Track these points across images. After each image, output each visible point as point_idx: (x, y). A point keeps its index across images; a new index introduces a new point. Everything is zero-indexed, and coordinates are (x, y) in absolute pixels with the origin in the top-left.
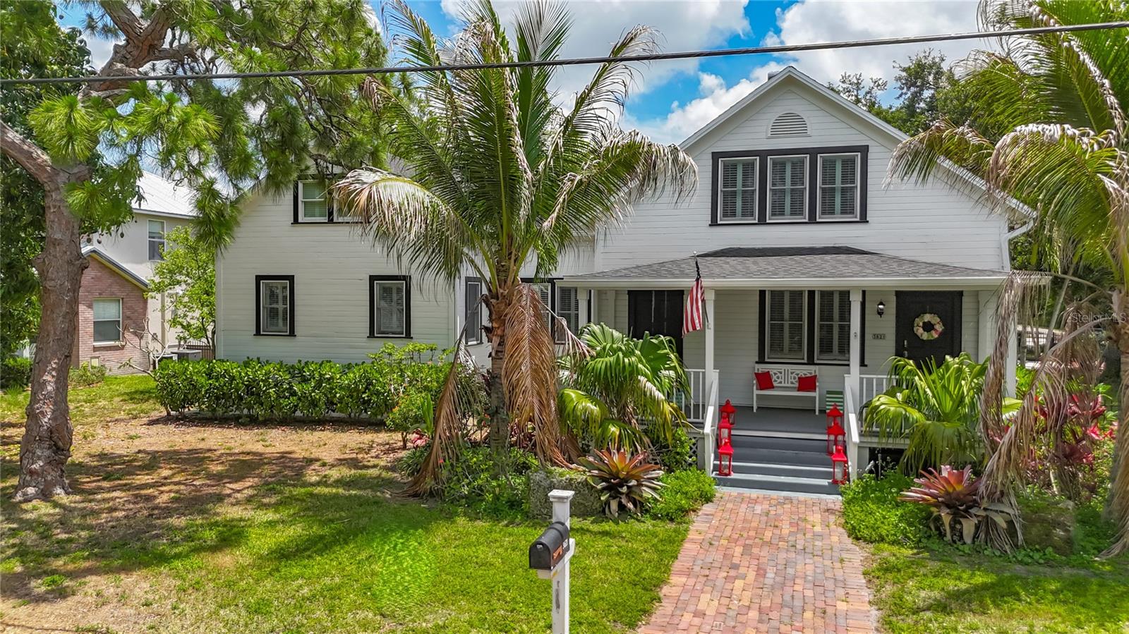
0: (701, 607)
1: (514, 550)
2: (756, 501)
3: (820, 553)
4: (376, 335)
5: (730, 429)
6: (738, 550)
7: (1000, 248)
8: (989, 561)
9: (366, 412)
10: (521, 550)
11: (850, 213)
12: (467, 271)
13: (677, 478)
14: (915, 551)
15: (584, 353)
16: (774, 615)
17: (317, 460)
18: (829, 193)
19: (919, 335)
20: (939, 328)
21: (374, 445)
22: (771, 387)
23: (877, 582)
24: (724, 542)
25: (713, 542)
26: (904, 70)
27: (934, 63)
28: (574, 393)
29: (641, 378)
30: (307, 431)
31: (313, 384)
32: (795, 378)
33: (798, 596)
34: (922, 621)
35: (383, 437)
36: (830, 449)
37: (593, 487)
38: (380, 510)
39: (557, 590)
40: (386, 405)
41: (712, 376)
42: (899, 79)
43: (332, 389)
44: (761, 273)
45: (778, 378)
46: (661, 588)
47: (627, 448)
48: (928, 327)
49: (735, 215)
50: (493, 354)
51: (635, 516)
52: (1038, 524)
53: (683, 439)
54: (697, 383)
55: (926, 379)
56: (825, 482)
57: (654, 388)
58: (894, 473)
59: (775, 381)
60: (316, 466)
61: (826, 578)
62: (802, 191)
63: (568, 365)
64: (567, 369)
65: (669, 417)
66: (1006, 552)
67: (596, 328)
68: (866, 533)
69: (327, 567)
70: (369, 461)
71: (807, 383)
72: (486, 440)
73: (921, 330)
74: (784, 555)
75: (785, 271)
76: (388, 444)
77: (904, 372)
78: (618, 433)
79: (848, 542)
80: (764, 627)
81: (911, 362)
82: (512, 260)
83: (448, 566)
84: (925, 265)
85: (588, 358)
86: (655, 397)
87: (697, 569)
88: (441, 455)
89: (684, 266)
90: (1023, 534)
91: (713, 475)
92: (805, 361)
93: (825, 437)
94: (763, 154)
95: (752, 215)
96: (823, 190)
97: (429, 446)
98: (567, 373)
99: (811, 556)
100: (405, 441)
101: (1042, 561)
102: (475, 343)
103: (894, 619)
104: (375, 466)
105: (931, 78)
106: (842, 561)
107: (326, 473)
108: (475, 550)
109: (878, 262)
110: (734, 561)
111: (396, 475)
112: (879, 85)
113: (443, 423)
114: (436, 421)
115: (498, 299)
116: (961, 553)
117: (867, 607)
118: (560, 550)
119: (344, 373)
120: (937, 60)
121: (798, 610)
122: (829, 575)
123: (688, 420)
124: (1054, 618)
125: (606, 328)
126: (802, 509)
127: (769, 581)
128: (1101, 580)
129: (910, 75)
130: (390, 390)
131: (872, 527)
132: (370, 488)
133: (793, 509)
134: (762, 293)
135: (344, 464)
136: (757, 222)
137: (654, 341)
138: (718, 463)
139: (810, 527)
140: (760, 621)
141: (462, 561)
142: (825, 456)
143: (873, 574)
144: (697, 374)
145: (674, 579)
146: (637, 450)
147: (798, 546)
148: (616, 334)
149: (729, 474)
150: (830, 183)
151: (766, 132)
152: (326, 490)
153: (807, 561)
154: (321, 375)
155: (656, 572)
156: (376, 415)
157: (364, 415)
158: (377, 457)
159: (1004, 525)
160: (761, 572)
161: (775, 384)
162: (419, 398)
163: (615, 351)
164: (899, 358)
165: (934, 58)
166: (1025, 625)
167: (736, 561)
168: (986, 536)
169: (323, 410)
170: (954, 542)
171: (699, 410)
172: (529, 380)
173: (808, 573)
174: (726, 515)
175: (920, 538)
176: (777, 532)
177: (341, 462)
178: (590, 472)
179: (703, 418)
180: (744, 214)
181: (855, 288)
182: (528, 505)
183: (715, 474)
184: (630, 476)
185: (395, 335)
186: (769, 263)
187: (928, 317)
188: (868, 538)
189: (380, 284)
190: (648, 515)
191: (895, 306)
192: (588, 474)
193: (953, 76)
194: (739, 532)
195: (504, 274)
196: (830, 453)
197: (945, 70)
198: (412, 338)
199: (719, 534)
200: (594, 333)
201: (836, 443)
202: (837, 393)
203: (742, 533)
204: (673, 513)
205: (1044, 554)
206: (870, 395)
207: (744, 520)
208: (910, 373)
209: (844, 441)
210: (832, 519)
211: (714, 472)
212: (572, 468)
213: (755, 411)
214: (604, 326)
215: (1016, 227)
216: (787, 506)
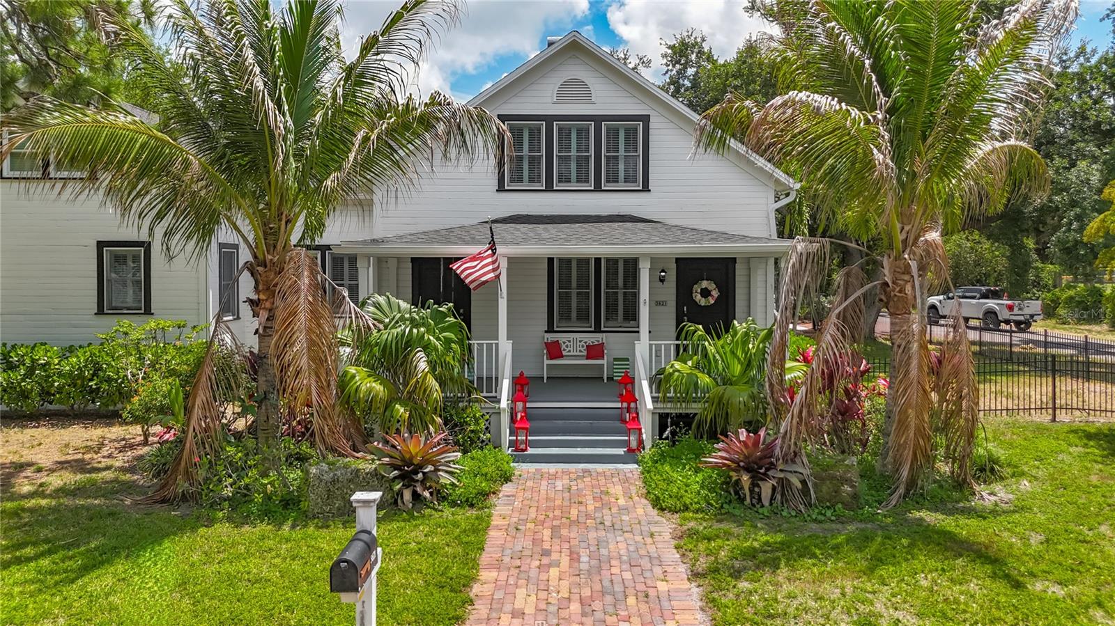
0: (519, 604)
1: (294, 560)
2: (555, 477)
3: (629, 529)
4: (105, 311)
5: (525, 402)
6: (547, 533)
7: (768, 218)
8: (787, 522)
9: (93, 402)
10: (303, 558)
11: (633, 182)
12: (224, 234)
13: (472, 459)
14: (719, 518)
15: (369, 328)
16: (597, 605)
17: (30, 464)
18: (613, 161)
19: (697, 300)
20: (715, 293)
21: (106, 442)
22: (561, 356)
23: (691, 555)
24: (531, 526)
25: (520, 527)
26: (670, 47)
27: (697, 43)
28: (357, 371)
30: (16, 429)
31: (22, 372)
32: (583, 346)
33: (616, 579)
34: (742, 594)
35: (116, 431)
36: (623, 416)
37: (383, 477)
38: (118, 523)
39: (362, 613)
40: (120, 393)
41: (505, 347)
42: (665, 56)
43: (48, 376)
44: (554, 240)
45: (567, 346)
46: (471, 587)
48: (706, 293)
49: (522, 181)
50: (261, 331)
51: (432, 505)
52: (828, 482)
53: (477, 415)
55: (715, 345)
56: (621, 451)
58: (687, 438)
59: (565, 350)
60: (29, 472)
61: (641, 557)
62: (587, 158)
63: (350, 341)
64: (349, 345)
66: (801, 511)
67: (382, 300)
68: (670, 502)
69: (47, 604)
70: (100, 462)
71: (595, 351)
72: (252, 429)
73: (699, 296)
74: (595, 535)
75: (577, 238)
76: (124, 439)
77: (695, 337)
78: (408, 414)
79: (654, 512)
80: (588, 621)
81: (701, 327)
82: (283, 222)
83: (212, 588)
84: (706, 233)
87: (507, 559)
88: (196, 451)
89: (472, 231)
90: (815, 492)
91: (510, 452)
92: (593, 329)
93: (619, 405)
94: (549, 119)
95: (539, 181)
96: (608, 158)
97: (180, 442)
98: (348, 350)
99: (620, 532)
100: (146, 435)
101: (833, 518)
102: (231, 318)
103: (715, 595)
104: (108, 468)
105: (693, 57)
106: (652, 535)
107: (43, 480)
108: (245, 564)
109: (663, 230)
110: (544, 547)
111: (135, 477)
112: (643, 62)
113: (197, 412)
114: (188, 410)
115: (266, 267)
116: (761, 516)
117: (687, 585)
118: (368, 565)
119: (63, 357)
120: (699, 40)
121: (620, 596)
122: (643, 552)
123: (481, 394)
124: (860, 577)
125: (393, 299)
126: (603, 482)
127: (584, 566)
128: (886, 532)
129: (675, 53)
130: (126, 376)
131: (676, 497)
132: (103, 496)
133: (594, 482)
134: (551, 260)
135: (66, 468)
138: (515, 438)
139: (613, 500)
140: (584, 614)
141: (231, 580)
142: (618, 424)
143: (685, 547)
144: (489, 346)
145: (485, 575)
147: (606, 523)
148: (403, 305)
149: (526, 450)
150: (614, 152)
151: (552, 97)
152: (44, 502)
153: (619, 539)
154: (33, 361)
155: (463, 569)
156: (107, 406)
157: (91, 406)
158: (110, 456)
159: (799, 486)
160: (574, 557)
161: (564, 353)
162: (163, 385)
164: (690, 324)
165: (695, 38)
166: (837, 587)
167: (546, 546)
168: (782, 498)
169: (36, 402)
170: (753, 505)
171: (493, 383)
172: (305, 359)
173: (622, 552)
174: (528, 494)
175: (722, 504)
176: (582, 508)
177: (62, 465)
178: (379, 460)
179: (496, 392)
180: (531, 180)
181: (644, 255)
182: (307, 503)
183: (512, 451)
184: (426, 462)
185: (131, 311)
186: (560, 231)
187: (705, 284)
188: (673, 508)
189: (110, 251)
190: (446, 503)
191: (675, 273)
192: (378, 462)
193: (713, 56)
194: (544, 513)
195: (272, 237)
196: (623, 421)
197: (706, 50)
198: (153, 314)
199: (524, 517)
200: (379, 304)
201: (628, 411)
202: (627, 360)
203: (548, 513)
204: (473, 498)
205: (835, 511)
206: (658, 361)
207: (548, 499)
208: (701, 338)
209: (637, 408)
210: (633, 490)
211: (510, 449)
212: (358, 458)
213: (545, 381)
214: (390, 296)
215: (781, 197)
216: (587, 479)
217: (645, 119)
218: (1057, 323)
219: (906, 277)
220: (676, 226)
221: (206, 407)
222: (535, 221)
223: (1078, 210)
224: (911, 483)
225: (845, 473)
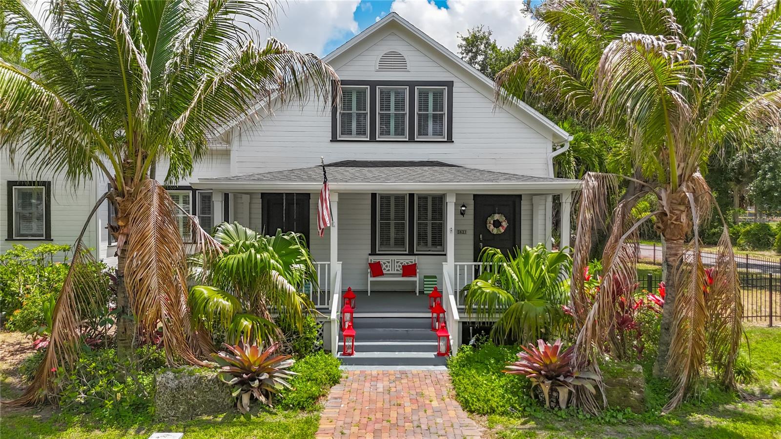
2: (376, 378)
3: (443, 432)
4: (14, 238)
5: (352, 313)
7: (547, 164)
8: (583, 424)
11: (440, 135)
13: (306, 363)
14: (523, 420)
15: (217, 250)
18: (423, 119)
19: (491, 230)
20: (505, 224)
22: (381, 274)
24: (354, 429)
25: (345, 431)
26: (465, 39)
27: (485, 37)
28: (205, 289)
29: (274, 272)
32: (399, 266)
36: (434, 325)
37: (224, 384)
41: (336, 267)
42: (460, 46)
44: (377, 179)
45: (387, 266)
47: (259, 340)
48: (497, 224)
49: (351, 134)
50: (119, 253)
51: (267, 408)
52: (618, 388)
53: (311, 325)
54: (323, 274)
55: (512, 266)
56: (432, 355)
57: (286, 282)
58: (489, 345)
59: (385, 269)
62: (403, 115)
63: (201, 262)
64: (200, 266)
65: (299, 308)
66: (595, 415)
67: (230, 227)
68: (478, 405)
71: (409, 270)
73: (492, 227)
75: (395, 177)
76: (19, 343)
77: (495, 259)
78: (250, 327)
79: (465, 414)
81: (499, 250)
82: (140, 158)
85: (221, 255)
86: (286, 289)
89: (310, 172)
90: (606, 397)
91: (339, 355)
92: (407, 252)
93: (430, 315)
94: (373, 84)
95: (365, 134)
96: (420, 116)
98: (200, 270)
101: (625, 421)
105: (482, 47)
109: (465, 172)
111: (15, 380)
115: (124, 196)
116: (560, 419)
120: (487, 34)
123: (316, 306)
125: (240, 227)
126: (417, 384)
129: (468, 44)
131: (484, 400)
133: (411, 384)
134: (374, 195)
136: (369, 139)
137: (286, 237)
138: (343, 344)
139: (427, 402)
142: (429, 332)
144: (323, 266)
146: (269, 343)
147: (422, 426)
148: (250, 232)
149: (352, 354)
150: (425, 110)
151: (375, 66)
159: (593, 391)
161: (384, 272)
163: (247, 248)
165: (484, 33)
168: (577, 402)
170: (552, 408)
171: (325, 296)
174: (353, 396)
175: (525, 407)
176: (401, 411)
178: (221, 368)
179: (328, 304)
180: (359, 133)
181: (451, 191)
182: (153, 409)
183: (341, 355)
184: (262, 369)
185: (35, 238)
186: (381, 172)
187: (497, 217)
188: (481, 411)
189: (18, 189)
190: (280, 406)
191: (473, 208)
192: (219, 370)
193: (496, 47)
194: (367, 416)
195: (130, 171)
196: (434, 329)
197: (492, 42)
198: (52, 240)
199: (348, 420)
200: (228, 231)
201: (438, 320)
202: (435, 277)
203: (370, 417)
204: (304, 401)
205: (624, 414)
206: (462, 279)
207: (370, 401)
208: (500, 260)
209: (444, 317)
210: (445, 391)
211: (339, 353)
212: (202, 366)
213: (369, 295)
214: (238, 224)
215: (557, 148)
216: (404, 381)
217: (450, 85)
218: (738, 250)
219: (682, 208)
220: (475, 170)
221: (66, 321)
222: (361, 165)
223: (771, 164)
224: (689, 388)
225: (633, 379)
